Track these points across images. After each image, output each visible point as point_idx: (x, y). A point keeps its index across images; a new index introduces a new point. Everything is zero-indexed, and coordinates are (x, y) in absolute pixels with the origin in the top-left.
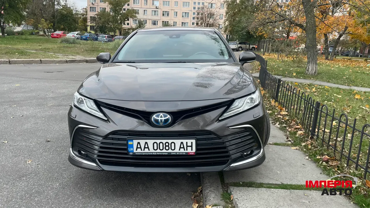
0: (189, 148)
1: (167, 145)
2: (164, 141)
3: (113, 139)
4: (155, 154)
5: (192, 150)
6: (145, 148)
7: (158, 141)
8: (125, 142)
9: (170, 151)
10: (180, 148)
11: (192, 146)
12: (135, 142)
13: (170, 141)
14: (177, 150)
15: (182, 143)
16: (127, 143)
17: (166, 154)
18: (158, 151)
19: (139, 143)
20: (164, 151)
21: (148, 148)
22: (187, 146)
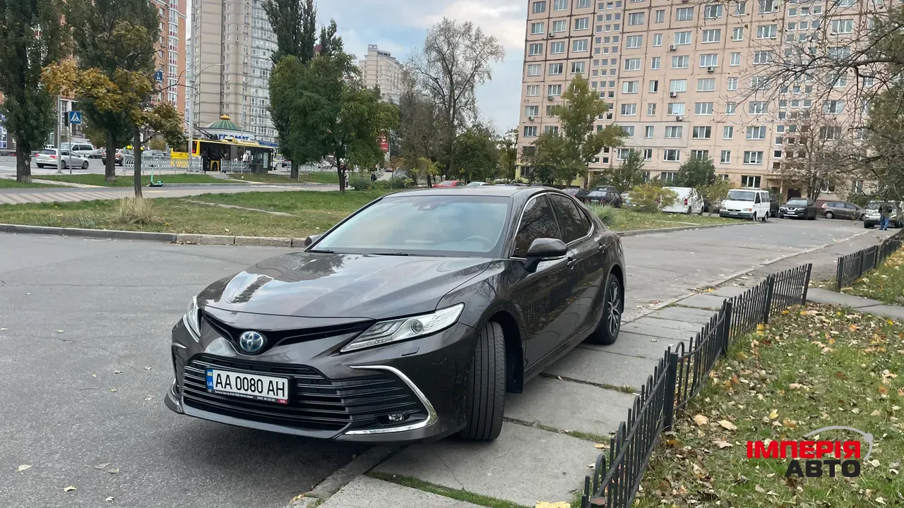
0: (280, 392)
1: (253, 384)
2: (249, 377)
3: (196, 366)
4: (238, 395)
5: (283, 397)
6: (226, 384)
7: (242, 376)
8: (203, 372)
9: (256, 393)
10: (269, 390)
11: (283, 389)
12: (215, 373)
13: (256, 377)
14: (264, 394)
15: (271, 382)
16: (206, 372)
17: (251, 397)
18: (242, 391)
19: (219, 375)
20: (249, 392)
21: (230, 384)
22: (278, 389)
